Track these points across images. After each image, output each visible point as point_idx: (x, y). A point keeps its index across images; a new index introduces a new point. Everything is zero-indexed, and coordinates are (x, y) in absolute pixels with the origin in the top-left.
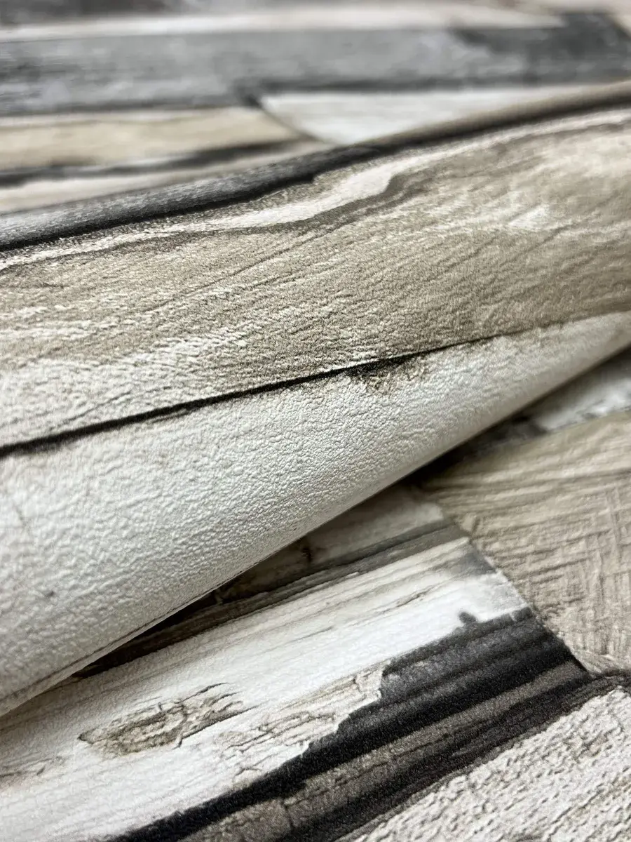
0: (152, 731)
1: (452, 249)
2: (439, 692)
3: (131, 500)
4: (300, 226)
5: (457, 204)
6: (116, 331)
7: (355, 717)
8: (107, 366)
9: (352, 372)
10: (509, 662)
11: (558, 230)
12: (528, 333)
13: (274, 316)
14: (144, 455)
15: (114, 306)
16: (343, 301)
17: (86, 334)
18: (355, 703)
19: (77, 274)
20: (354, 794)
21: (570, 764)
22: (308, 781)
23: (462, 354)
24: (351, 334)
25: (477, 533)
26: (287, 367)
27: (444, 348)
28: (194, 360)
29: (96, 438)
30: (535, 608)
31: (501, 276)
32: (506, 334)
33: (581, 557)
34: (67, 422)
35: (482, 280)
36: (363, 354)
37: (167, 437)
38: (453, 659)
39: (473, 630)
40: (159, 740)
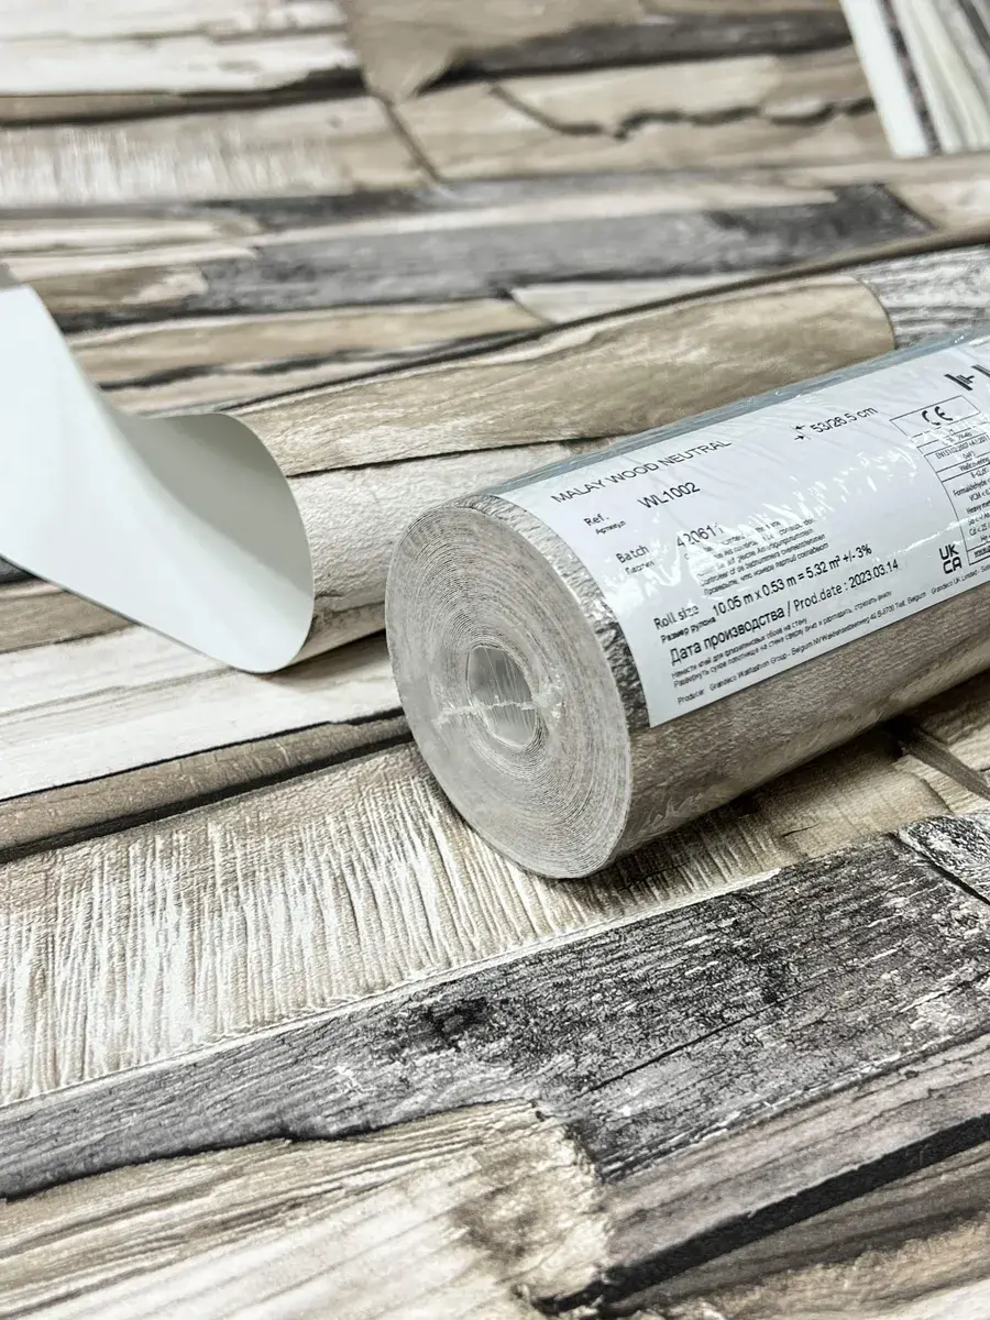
1: (633, 374)
5: (639, 347)
6: (418, 414)
8: (415, 430)
11: (716, 363)
13: (510, 409)
15: (415, 402)
17: (401, 415)
27: (624, 434)
28: (462, 429)
29: (412, 464)
31: (668, 391)
34: (395, 455)
35: (654, 393)
36: (569, 433)
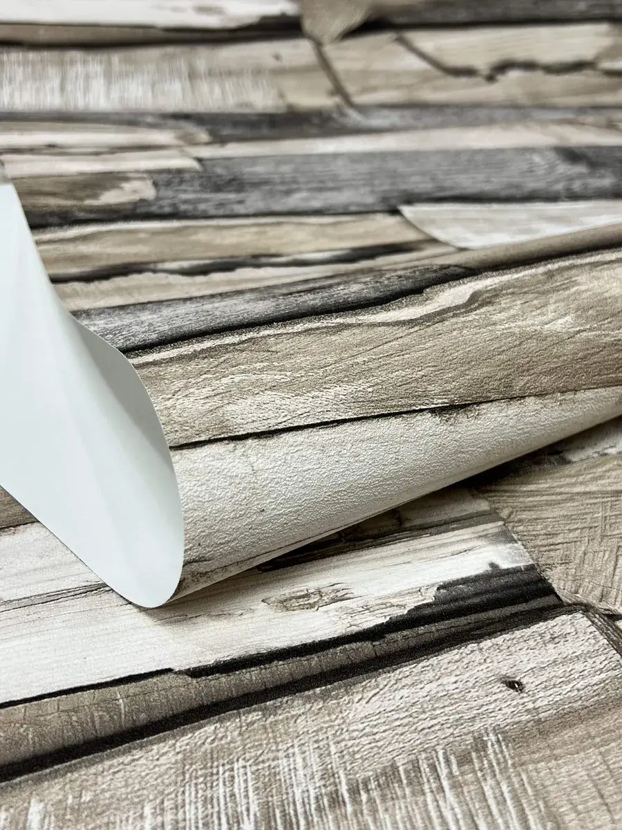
0: (301, 601)
1: (504, 341)
2: (469, 602)
3: (305, 468)
4: (411, 323)
5: (512, 312)
6: (304, 379)
7: (418, 608)
8: (299, 397)
9: (432, 411)
10: (515, 591)
11: (579, 332)
12: (551, 396)
13: (390, 375)
14: (313, 445)
15: (303, 365)
16: (431, 369)
17: (289, 379)
18: (419, 601)
19: (284, 346)
20: (412, 644)
21: (540, 646)
22: (387, 635)
23: (504, 405)
24: (434, 389)
25: (509, 520)
26: (395, 404)
27: (491, 401)
28: (343, 397)
29: (291, 434)
30: (538, 565)
31: (534, 359)
32: (535, 395)
33: (575, 539)
34: (278, 424)
35: (522, 361)
36: (440, 401)
37: (327, 437)
38: (481, 586)
39: (496, 572)
40: (306, 606)
